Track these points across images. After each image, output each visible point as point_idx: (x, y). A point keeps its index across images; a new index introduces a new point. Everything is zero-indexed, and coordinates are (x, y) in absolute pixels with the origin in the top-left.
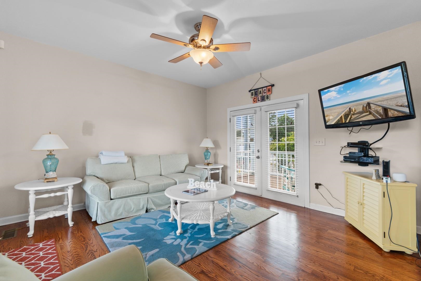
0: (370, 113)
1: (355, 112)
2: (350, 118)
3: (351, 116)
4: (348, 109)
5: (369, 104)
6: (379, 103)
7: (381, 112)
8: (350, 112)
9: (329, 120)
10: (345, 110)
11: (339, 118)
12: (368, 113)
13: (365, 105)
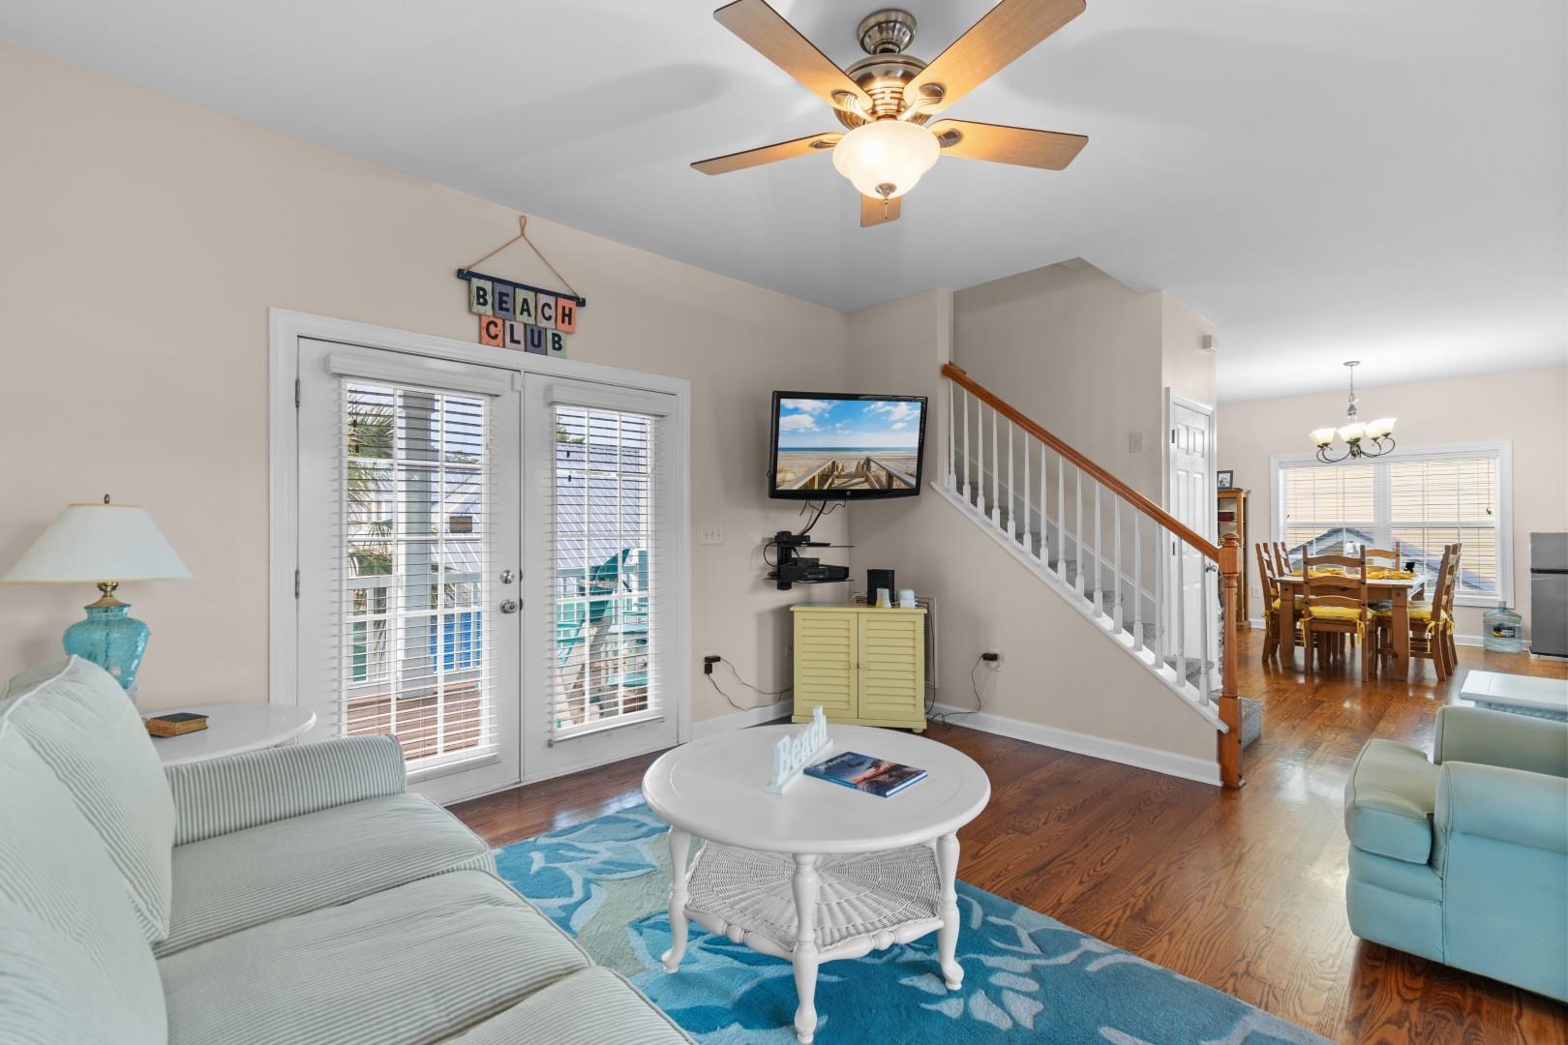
0: (867, 480)
1: (843, 473)
2: (830, 485)
3: (833, 480)
4: (830, 463)
5: (868, 461)
6: (883, 463)
7: (884, 479)
8: (833, 471)
9: (784, 481)
10: (824, 464)
11: (807, 479)
12: (863, 479)
13: (862, 462)
